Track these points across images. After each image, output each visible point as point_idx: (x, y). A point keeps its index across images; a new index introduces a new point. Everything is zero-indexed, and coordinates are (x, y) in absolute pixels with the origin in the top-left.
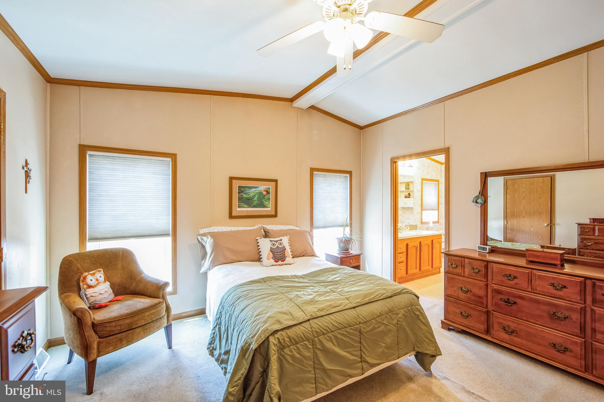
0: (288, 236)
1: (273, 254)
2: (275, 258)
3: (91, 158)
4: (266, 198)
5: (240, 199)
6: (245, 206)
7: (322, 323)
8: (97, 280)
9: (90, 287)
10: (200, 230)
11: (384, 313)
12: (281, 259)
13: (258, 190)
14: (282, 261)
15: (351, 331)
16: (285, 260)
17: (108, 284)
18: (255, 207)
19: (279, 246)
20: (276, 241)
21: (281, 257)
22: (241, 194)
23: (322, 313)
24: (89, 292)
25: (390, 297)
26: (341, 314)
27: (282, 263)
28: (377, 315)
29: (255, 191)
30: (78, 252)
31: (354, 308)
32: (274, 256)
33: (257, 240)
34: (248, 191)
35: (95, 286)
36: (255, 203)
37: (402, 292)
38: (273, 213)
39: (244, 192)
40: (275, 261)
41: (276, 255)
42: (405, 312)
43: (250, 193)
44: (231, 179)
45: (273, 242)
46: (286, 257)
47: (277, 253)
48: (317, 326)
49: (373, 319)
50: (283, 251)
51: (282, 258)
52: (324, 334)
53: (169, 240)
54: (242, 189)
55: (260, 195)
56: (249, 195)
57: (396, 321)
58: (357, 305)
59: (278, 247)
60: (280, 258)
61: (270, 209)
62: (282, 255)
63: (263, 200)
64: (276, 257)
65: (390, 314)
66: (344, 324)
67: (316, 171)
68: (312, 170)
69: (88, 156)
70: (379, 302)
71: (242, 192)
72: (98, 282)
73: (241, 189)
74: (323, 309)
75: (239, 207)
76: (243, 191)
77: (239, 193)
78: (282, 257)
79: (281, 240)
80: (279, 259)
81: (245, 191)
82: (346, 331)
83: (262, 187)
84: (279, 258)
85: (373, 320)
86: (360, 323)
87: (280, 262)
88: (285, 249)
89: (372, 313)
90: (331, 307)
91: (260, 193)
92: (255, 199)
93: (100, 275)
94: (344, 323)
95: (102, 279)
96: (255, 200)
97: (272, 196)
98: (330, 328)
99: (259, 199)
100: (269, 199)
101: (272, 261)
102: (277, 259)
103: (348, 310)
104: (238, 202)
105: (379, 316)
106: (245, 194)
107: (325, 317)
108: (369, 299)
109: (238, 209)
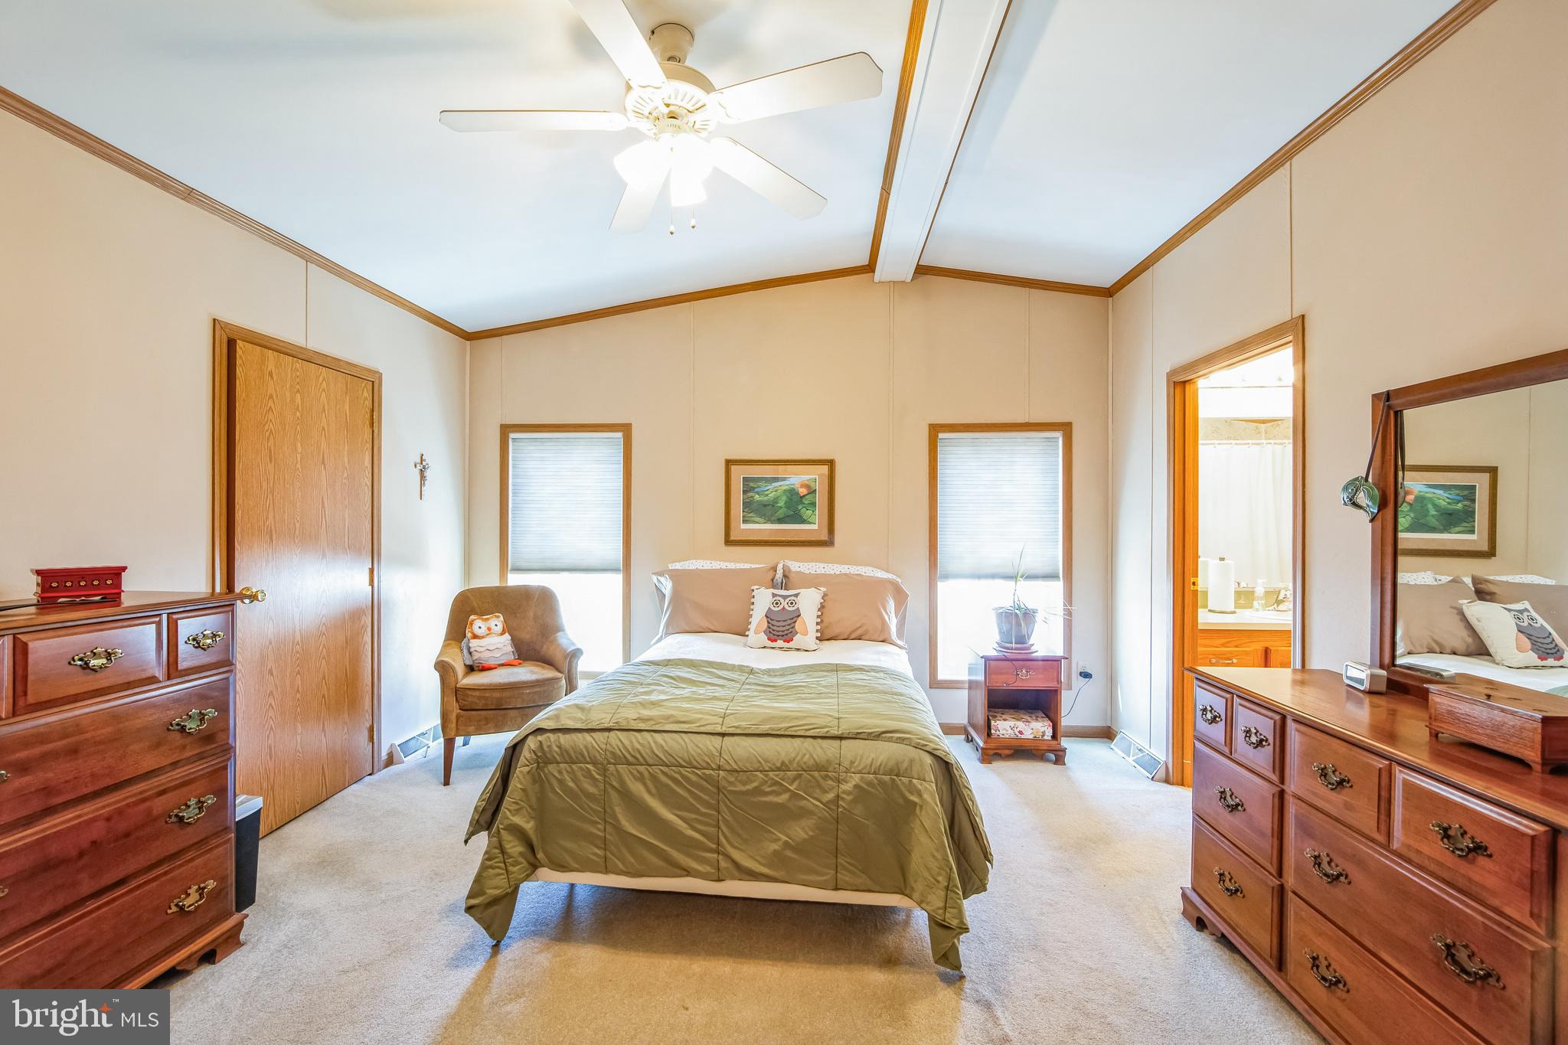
0: (821, 588)
1: (768, 622)
2: (770, 632)
3: (517, 444)
4: (806, 502)
5: (747, 505)
6: (757, 519)
7: (632, 742)
8: (489, 629)
9: (475, 637)
10: (670, 565)
11: (795, 765)
12: (783, 636)
13: (787, 485)
14: (784, 641)
15: (694, 778)
16: (792, 640)
17: (507, 636)
18: (780, 521)
19: (786, 607)
20: (785, 597)
21: (783, 631)
22: (750, 494)
23: (642, 726)
24: (474, 643)
25: (840, 738)
26: (683, 739)
27: (786, 645)
28: (774, 764)
29: (780, 488)
31: (723, 735)
32: (769, 628)
33: (753, 590)
34: (764, 486)
35: (483, 637)
36: (781, 513)
37: (884, 735)
38: (824, 537)
39: (756, 490)
40: (769, 639)
41: (773, 625)
42: (870, 784)
43: (768, 492)
44: (729, 463)
45: (778, 598)
46: (797, 633)
47: (778, 621)
48: (619, 744)
49: (761, 771)
50: (793, 619)
51: (787, 634)
52: (629, 764)
53: (619, 578)
54: (752, 484)
55: (792, 496)
56: (767, 495)
57: (831, 796)
58: (731, 730)
59: (784, 608)
60: (781, 633)
61: (815, 527)
62: (788, 627)
63: (800, 507)
64: (774, 630)
65: (816, 774)
66: (678, 759)
67: (944, 432)
68: (935, 430)
69: (510, 440)
70: (798, 741)
71: (752, 489)
72: (488, 632)
73: (749, 485)
74: (648, 720)
75: (745, 521)
76: (754, 488)
77: (745, 492)
78: (786, 632)
79: (796, 595)
80: (778, 636)
81: (759, 487)
82: (680, 773)
83: (797, 479)
84: (778, 634)
85: (758, 773)
86: (719, 768)
87: (780, 643)
88: (800, 615)
89: (760, 756)
90: (670, 720)
91: (792, 493)
92: (781, 504)
93: (497, 622)
94: (680, 757)
95: (500, 628)
96: (781, 507)
97: (821, 499)
98: (645, 755)
99: (788, 505)
100: (813, 504)
101: (763, 638)
102: (774, 635)
103: (704, 736)
104: (744, 512)
105: (779, 769)
106: (757, 493)
107: (645, 734)
108: (770, 728)
109: (743, 526)
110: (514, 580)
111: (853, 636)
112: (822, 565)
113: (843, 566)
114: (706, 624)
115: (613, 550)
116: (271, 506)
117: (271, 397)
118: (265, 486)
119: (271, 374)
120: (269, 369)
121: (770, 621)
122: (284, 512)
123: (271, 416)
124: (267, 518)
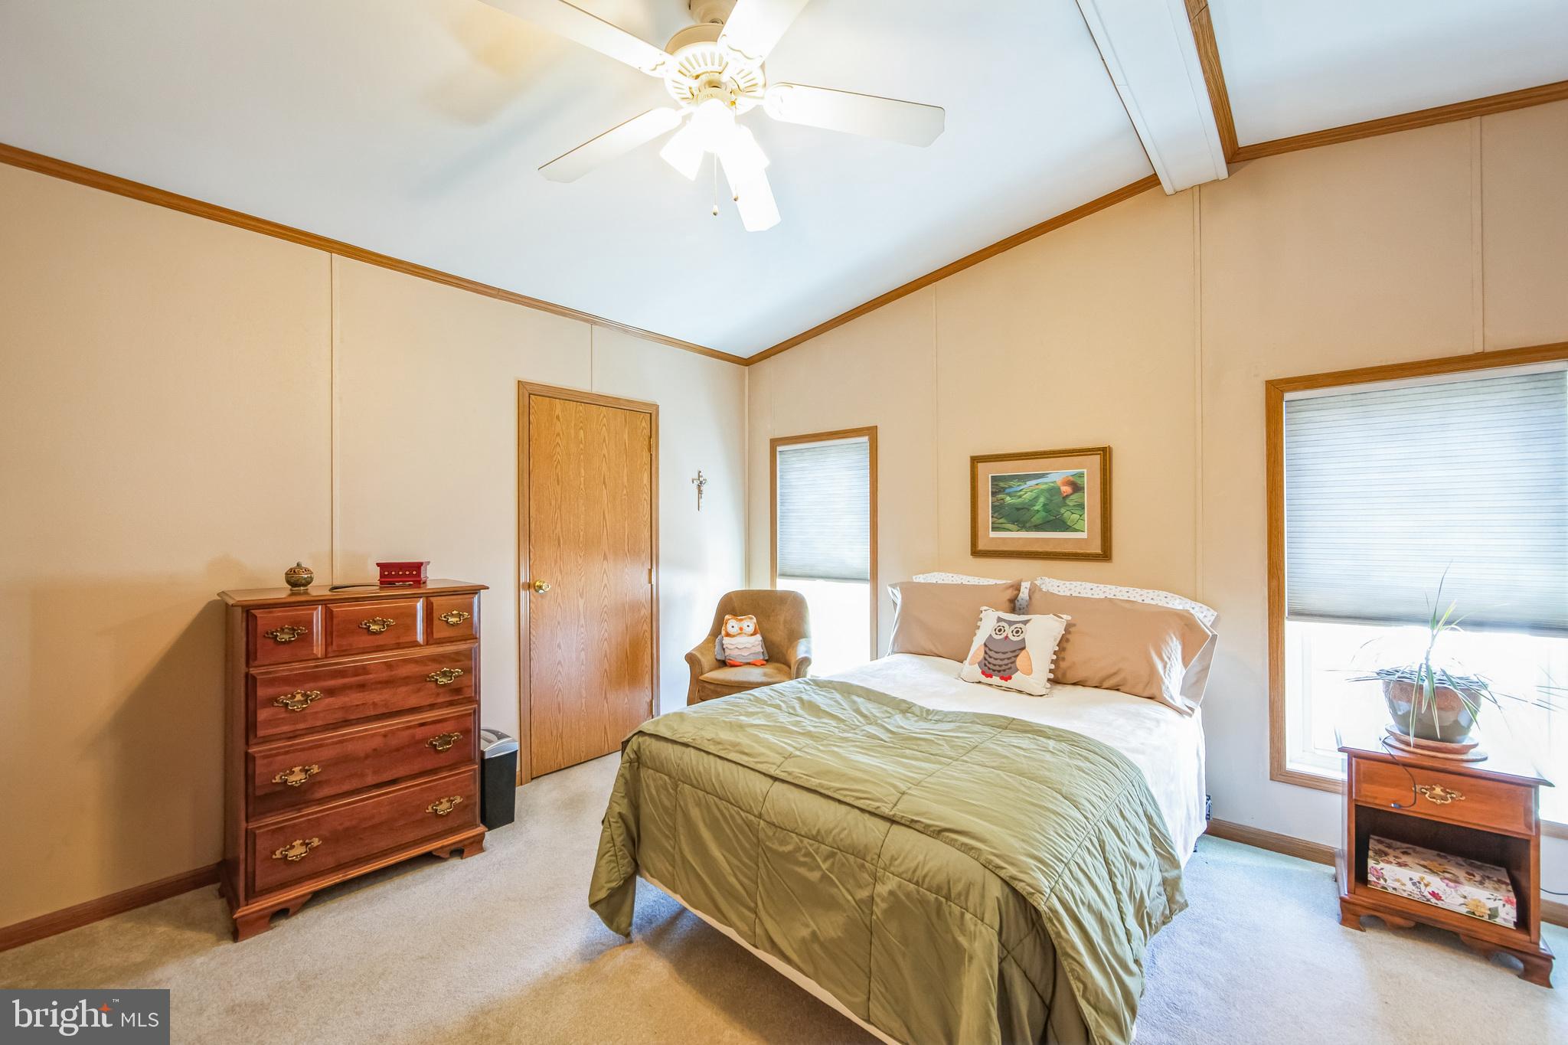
0: (1064, 616)
1: (986, 653)
2: (985, 665)
4: (1071, 504)
5: (998, 509)
6: (1009, 526)
7: (698, 764)
8: (741, 629)
9: (728, 635)
10: (914, 577)
11: (830, 839)
12: (999, 671)
13: (1046, 483)
14: (1002, 678)
15: (739, 821)
16: (1010, 678)
17: (759, 637)
18: (1038, 528)
19: (1010, 636)
20: (1011, 623)
21: (1000, 666)
22: (1000, 496)
23: (712, 749)
24: (727, 641)
25: (892, 821)
26: (738, 772)
27: (1003, 683)
28: (810, 830)
29: (1037, 487)
30: (769, 589)
31: (775, 779)
32: (985, 659)
33: (982, 612)
34: (1016, 486)
35: (734, 636)
36: (1037, 519)
37: (947, 834)
38: (1098, 549)
39: (1007, 491)
40: (983, 673)
41: (990, 657)
42: (908, 895)
43: (1022, 493)
44: (975, 460)
45: (1003, 624)
46: (1017, 670)
47: (996, 652)
48: (689, 762)
49: (796, 833)
50: (1014, 651)
51: (1004, 670)
52: (693, 786)
53: (865, 588)
54: (1002, 484)
55: (1052, 496)
56: (1020, 497)
57: (863, 894)
58: (783, 776)
59: (1007, 637)
60: (997, 668)
61: (1084, 535)
62: (1006, 662)
63: (1063, 510)
64: (989, 663)
65: (851, 858)
66: (728, 793)
68: (1278, 388)
70: (844, 809)
71: (1002, 490)
72: (739, 632)
73: (999, 485)
74: (719, 743)
75: (994, 529)
76: (1004, 489)
77: (994, 494)
78: (1003, 668)
79: (1025, 622)
80: (994, 671)
81: (1010, 487)
82: (728, 809)
83: (1058, 475)
84: (994, 668)
85: (794, 835)
86: (760, 816)
87: (996, 680)
88: (1024, 648)
89: (800, 817)
90: (737, 748)
91: (1054, 491)
92: (1039, 506)
93: (749, 623)
94: (729, 792)
95: (751, 629)
96: (1038, 511)
97: (1091, 497)
98: (704, 781)
100: (1081, 506)
101: (976, 672)
102: (989, 669)
103: (757, 774)
104: (992, 517)
105: (814, 838)
106: (1009, 494)
107: (711, 757)
108: (820, 784)
109: (993, 535)
110: (783, 585)
111: (1106, 685)
112: (1089, 585)
113: (1120, 588)
114: (930, 647)
115: (858, 557)
116: (559, 520)
117: (558, 435)
118: (553, 502)
119: (558, 417)
120: (557, 413)
121: (988, 651)
122: (570, 522)
123: (558, 449)
124: (556, 528)
